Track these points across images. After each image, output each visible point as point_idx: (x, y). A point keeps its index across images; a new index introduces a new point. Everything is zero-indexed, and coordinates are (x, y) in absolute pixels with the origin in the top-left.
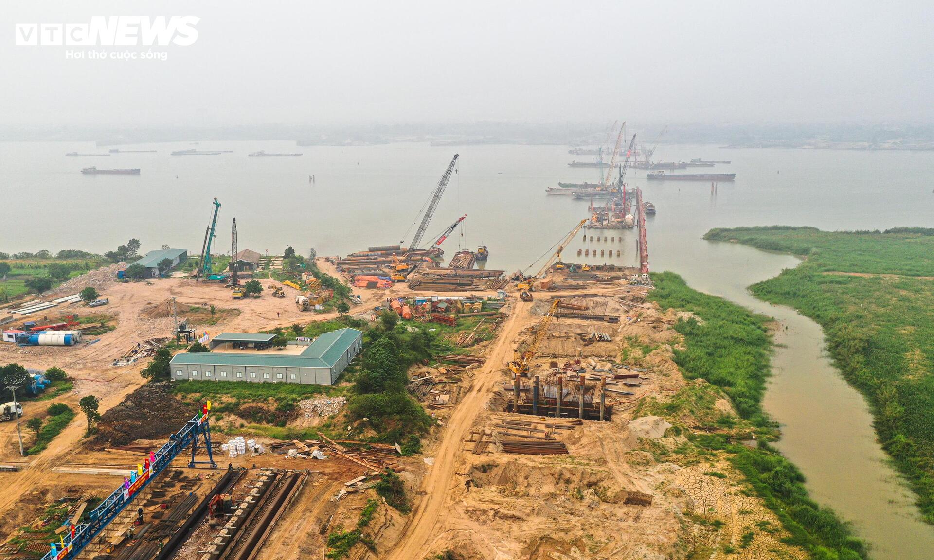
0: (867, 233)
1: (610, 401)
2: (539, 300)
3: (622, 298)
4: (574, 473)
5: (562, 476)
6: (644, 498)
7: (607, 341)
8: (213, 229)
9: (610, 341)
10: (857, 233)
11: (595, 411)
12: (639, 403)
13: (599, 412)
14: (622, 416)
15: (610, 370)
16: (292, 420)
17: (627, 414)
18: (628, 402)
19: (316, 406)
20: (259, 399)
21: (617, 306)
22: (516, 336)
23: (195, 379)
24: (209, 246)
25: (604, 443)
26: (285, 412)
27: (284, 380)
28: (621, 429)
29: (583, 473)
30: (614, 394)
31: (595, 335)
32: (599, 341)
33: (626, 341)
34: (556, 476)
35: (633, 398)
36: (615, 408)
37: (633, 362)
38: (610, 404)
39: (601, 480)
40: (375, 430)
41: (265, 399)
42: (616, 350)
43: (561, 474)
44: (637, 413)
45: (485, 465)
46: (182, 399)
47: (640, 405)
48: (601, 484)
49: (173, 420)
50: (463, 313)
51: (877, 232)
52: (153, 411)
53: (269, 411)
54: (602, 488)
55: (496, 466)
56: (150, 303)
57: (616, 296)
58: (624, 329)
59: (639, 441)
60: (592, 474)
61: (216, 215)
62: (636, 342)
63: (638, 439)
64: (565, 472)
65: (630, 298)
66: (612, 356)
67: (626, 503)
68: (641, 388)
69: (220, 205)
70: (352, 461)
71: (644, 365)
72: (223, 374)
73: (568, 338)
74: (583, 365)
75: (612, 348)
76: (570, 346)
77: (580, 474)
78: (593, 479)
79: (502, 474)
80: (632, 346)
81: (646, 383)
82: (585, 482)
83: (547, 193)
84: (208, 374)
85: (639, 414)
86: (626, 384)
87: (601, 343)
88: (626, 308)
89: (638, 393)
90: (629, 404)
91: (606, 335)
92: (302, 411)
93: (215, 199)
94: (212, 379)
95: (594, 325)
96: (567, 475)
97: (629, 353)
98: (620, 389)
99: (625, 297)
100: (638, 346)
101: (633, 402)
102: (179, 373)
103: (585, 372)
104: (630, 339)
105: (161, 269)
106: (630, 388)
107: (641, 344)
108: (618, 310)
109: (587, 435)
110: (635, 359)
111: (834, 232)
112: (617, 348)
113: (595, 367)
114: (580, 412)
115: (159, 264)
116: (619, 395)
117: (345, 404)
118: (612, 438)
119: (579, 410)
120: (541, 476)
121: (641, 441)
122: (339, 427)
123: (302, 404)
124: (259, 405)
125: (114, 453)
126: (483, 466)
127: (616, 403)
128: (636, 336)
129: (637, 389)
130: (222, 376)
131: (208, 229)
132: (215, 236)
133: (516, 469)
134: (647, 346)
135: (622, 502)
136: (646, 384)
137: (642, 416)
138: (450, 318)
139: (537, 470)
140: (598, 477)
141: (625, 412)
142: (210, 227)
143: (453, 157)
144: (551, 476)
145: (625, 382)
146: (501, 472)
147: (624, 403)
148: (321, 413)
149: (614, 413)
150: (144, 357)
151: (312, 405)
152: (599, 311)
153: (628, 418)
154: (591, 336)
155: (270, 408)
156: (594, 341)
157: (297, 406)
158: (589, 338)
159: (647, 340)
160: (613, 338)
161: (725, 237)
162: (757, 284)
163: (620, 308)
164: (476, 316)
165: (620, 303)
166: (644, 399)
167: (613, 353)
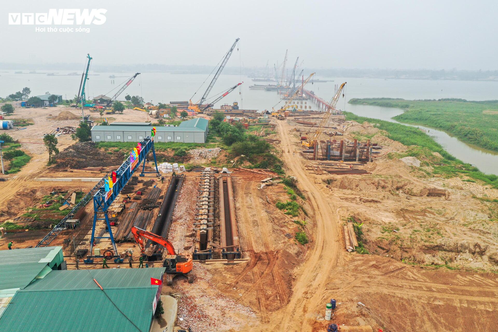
0: (430, 100)
2: (288, 120)
4: (386, 182)
5: (380, 184)
6: (439, 192)
8: (86, 74)
10: (425, 100)
16: (187, 161)
19: (201, 153)
20: (161, 149)
23: (109, 141)
24: (84, 89)
26: (181, 156)
27: (172, 141)
29: (392, 182)
32: (335, 135)
33: (352, 134)
34: (376, 184)
35: (380, 155)
39: (405, 185)
40: (250, 162)
41: (165, 150)
43: (379, 183)
45: (329, 180)
46: (105, 151)
48: (405, 187)
49: (105, 161)
51: (435, 100)
52: (88, 155)
53: (169, 156)
54: (407, 189)
55: (335, 181)
56: (51, 115)
58: (348, 129)
60: (398, 182)
61: (89, 65)
64: (381, 182)
67: (428, 196)
69: (92, 58)
70: (253, 172)
72: (130, 138)
76: (322, 136)
77: (391, 182)
78: (399, 185)
79: (340, 185)
82: (395, 187)
84: (119, 138)
87: (337, 136)
91: (339, 133)
92: (192, 156)
93: (88, 54)
94: (122, 141)
96: (383, 184)
102: (98, 137)
105: (50, 102)
107: (362, 135)
111: (414, 101)
115: (49, 98)
117: (220, 151)
120: (366, 185)
122: (223, 163)
123: (191, 151)
124: (162, 153)
125: (76, 172)
126: (328, 180)
128: (357, 132)
130: (129, 138)
131: (83, 74)
132: (88, 79)
133: (348, 181)
135: (425, 195)
138: (245, 124)
139: (363, 181)
140: (403, 183)
142: (85, 73)
144: (372, 184)
146: (339, 183)
148: (206, 157)
150: (64, 134)
151: (198, 152)
155: (170, 155)
156: (333, 135)
157: (188, 153)
160: (342, 134)
161: (360, 102)
162: (396, 117)
164: (258, 125)
165: (333, 121)
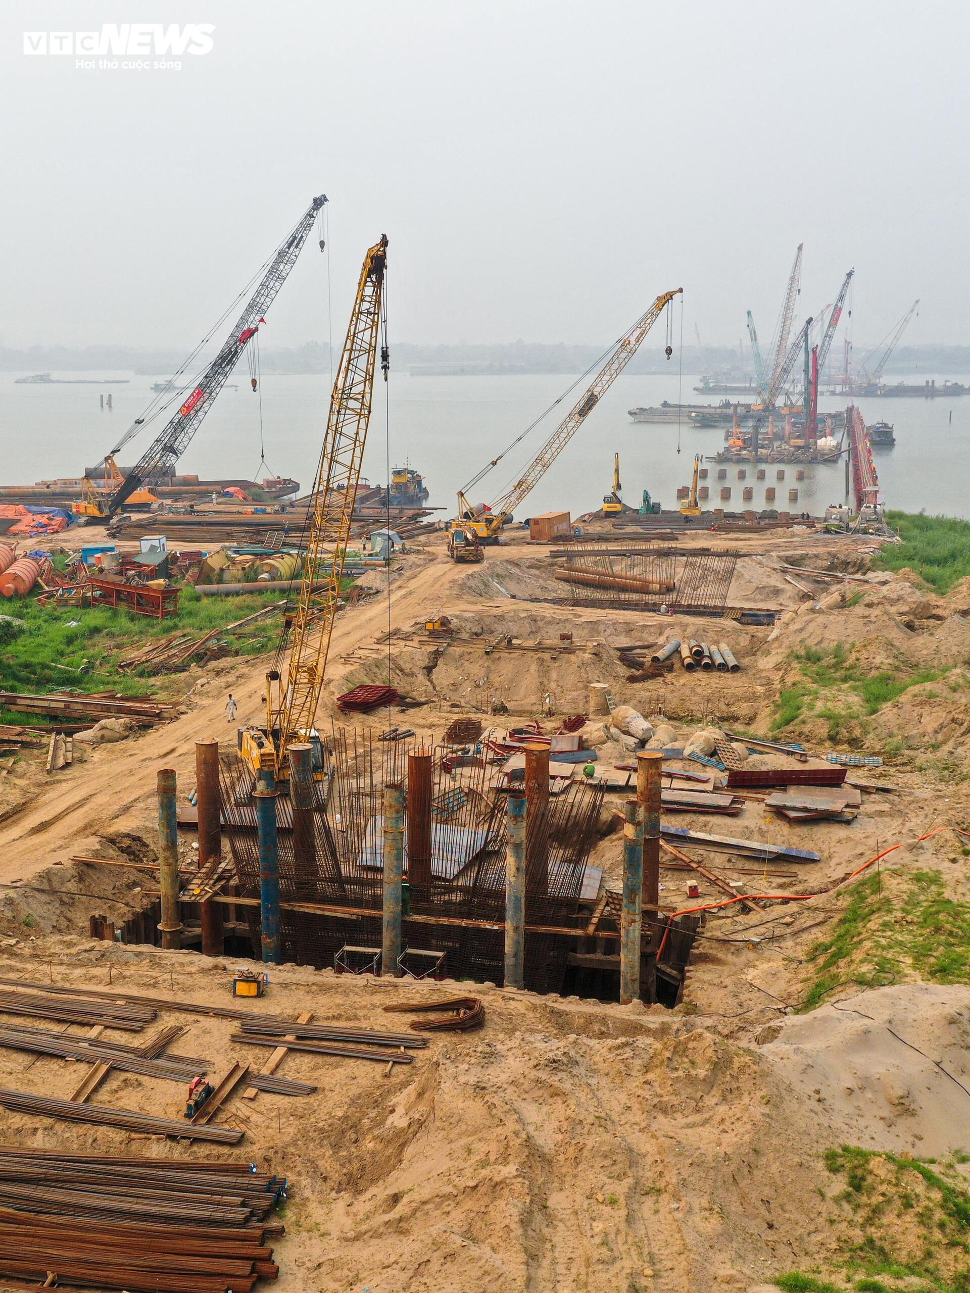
1: (694, 893)
2: (508, 561)
3: (794, 562)
7: (723, 667)
9: (736, 669)
11: (591, 943)
12: (845, 902)
13: (612, 946)
14: (751, 975)
15: (713, 754)
17: (777, 964)
18: (786, 901)
21: (776, 581)
22: (370, 642)
25: (557, 1200)
28: (709, 1083)
30: (718, 859)
31: (677, 651)
32: (690, 668)
33: (795, 665)
35: (812, 878)
36: (715, 928)
37: (823, 730)
38: (694, 904)
42: (754, 698)
44: (839, 955)
47: (854, 917)
50: (220, 581)
57: (773, 554)
58: (793, 627)
59: (839, 1185)
62: (836, 666)
63: (833, 1163)
65: (820, 563)
66: (736, 719)
68: (855, 832)
71: (870, 741)
73: (569, 651)
74: (593, 729)
75: (740, 692)
76: (570, 680)
80: (821, 678)
81: (886, 807)
83: (631, 419)
85: (842, 969)
86: (779, 812)
87: (700, 675)
88: (804, 587)
89: (843, 853)
90: (793, 907)
91: (722, 652)
95: (684, 627)
97: (806, 699)
98: (748, 833)
99: (803, 557)
100: (845, 680)
101: (812, 901)
103: (595, 759)
104: (812, 658)
106: (803, 830)
107: (857, 673)
108: (777, 592)
109: (453, 1120)
110: (828, 718)
112: (760, 689)
113: (642, 743)
114: (509, 947)
116: (740, 864)
118: (633, 1158)
119: (500, 935)
121: (857, 1183)
127: (725, 900)
128: (839, 647)
129: (838, 832)
134: (886, 680)
136: (881, 813)
137: (863, 982)
138: (148, 588)
141: (770, 950)
143: (310, 203)
145: (776, 798)
147: (764, 903)
149: (705, 959)
152: (708, 595)
153: (778, 988)
154: (661, 654)
156: (670, 669)
158: (655, 659)
159: (881, 659)
160: (746, 661)
163: (781, 585)
164: (261, 592)
165: (784, 571)
166: (876, 883)
167: (743, 709)
